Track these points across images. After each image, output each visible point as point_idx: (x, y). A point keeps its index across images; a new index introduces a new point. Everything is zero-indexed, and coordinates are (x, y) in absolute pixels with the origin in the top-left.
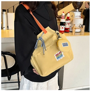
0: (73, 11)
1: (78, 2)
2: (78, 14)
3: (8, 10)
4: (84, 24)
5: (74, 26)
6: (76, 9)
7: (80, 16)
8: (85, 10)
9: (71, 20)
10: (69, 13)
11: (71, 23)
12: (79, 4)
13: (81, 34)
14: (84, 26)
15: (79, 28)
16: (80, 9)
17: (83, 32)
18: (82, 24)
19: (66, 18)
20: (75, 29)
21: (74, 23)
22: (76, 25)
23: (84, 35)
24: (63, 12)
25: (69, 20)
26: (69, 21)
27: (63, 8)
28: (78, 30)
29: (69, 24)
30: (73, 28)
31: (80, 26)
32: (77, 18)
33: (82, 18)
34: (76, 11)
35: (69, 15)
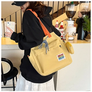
0: (67, 20)
1: (71, 11)
2: (71, 23)
3: (5, 19)
4: (77, 33)
5: (67, 34)
6: (70, 18)
7: (73, 25)
8: (77, 19)
9: (65, 28)
10: (62, 21)
11: (64, 31)
12: (73, 13)
13: (74, 42)
14: (77, 34)
15: (72, 36)
16: (73, 18)
17: (76, 40)
18: (75, 32)
19: (60, 26)
20: (68, 37)
21: (67, 31)
22: (69, 33)
23: (77, 43)
24: (57, 21)
25: (63, 28)
26: (62, 30)
27: (57, 17)
28: (71, 38)
29: (62, 32)
30: (66, 36)
31: (73, 34)
32: (70, 27)
33: (75, 26)
34: (69, 20)
35: (62, 24)
